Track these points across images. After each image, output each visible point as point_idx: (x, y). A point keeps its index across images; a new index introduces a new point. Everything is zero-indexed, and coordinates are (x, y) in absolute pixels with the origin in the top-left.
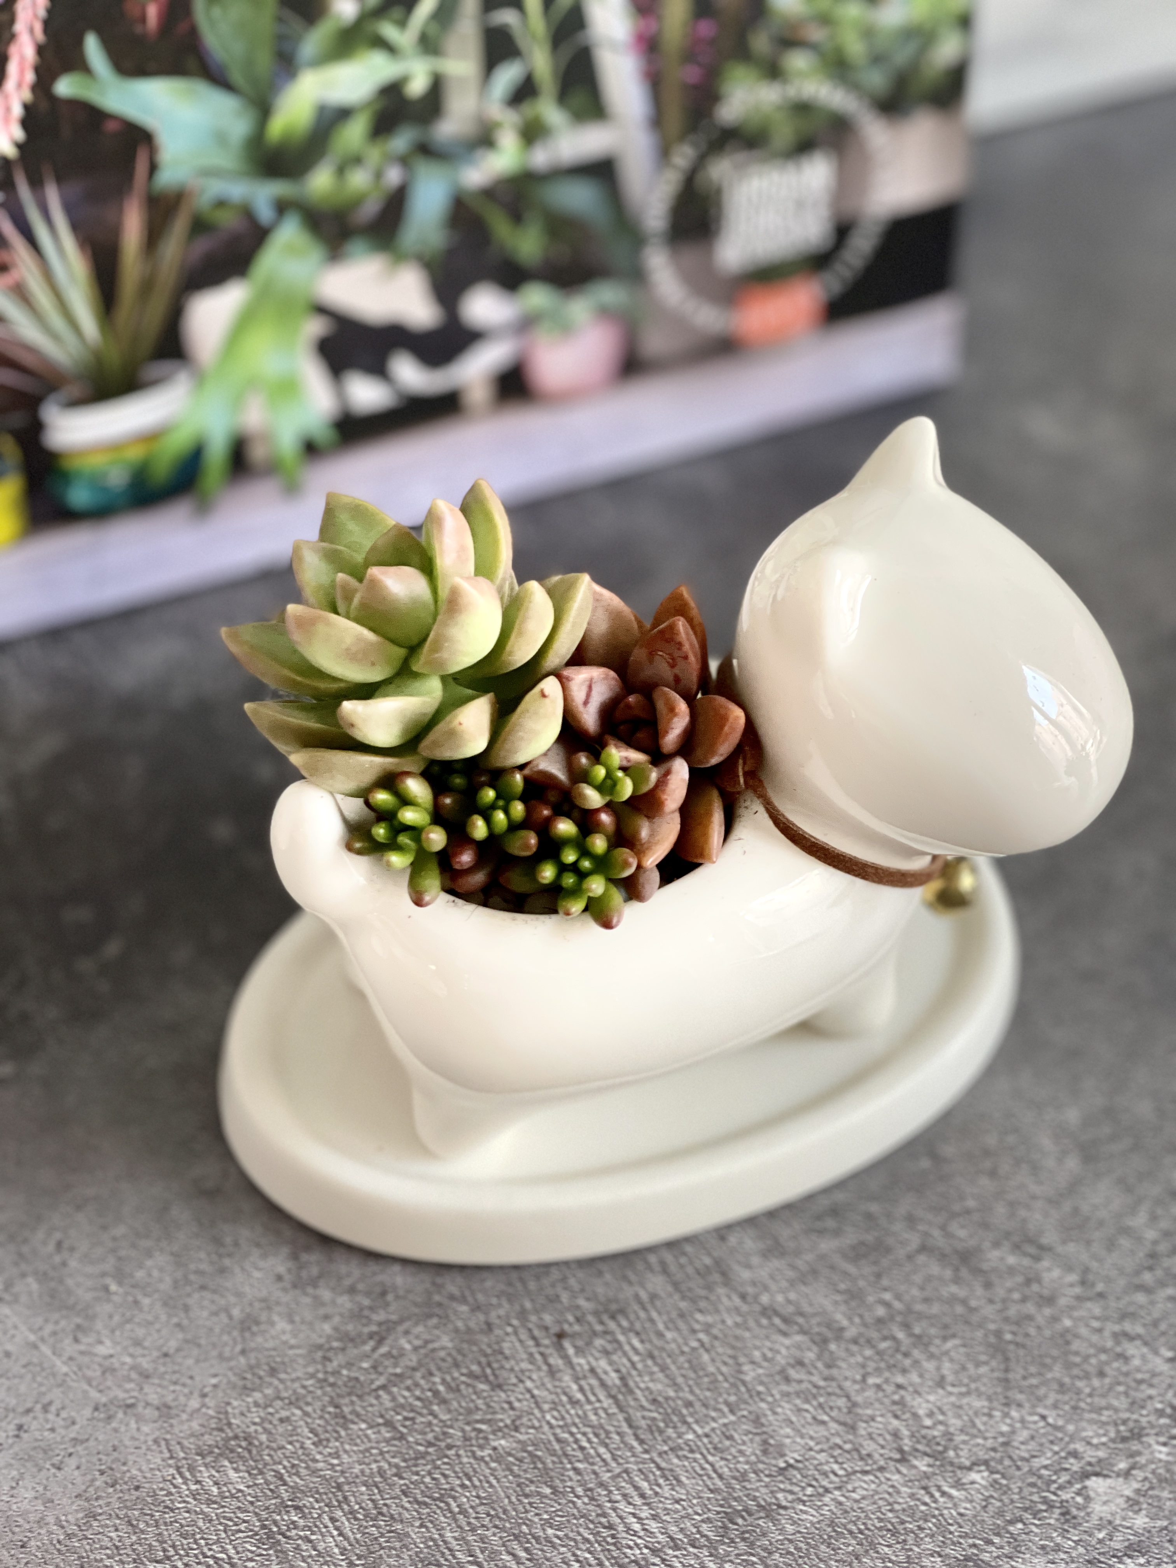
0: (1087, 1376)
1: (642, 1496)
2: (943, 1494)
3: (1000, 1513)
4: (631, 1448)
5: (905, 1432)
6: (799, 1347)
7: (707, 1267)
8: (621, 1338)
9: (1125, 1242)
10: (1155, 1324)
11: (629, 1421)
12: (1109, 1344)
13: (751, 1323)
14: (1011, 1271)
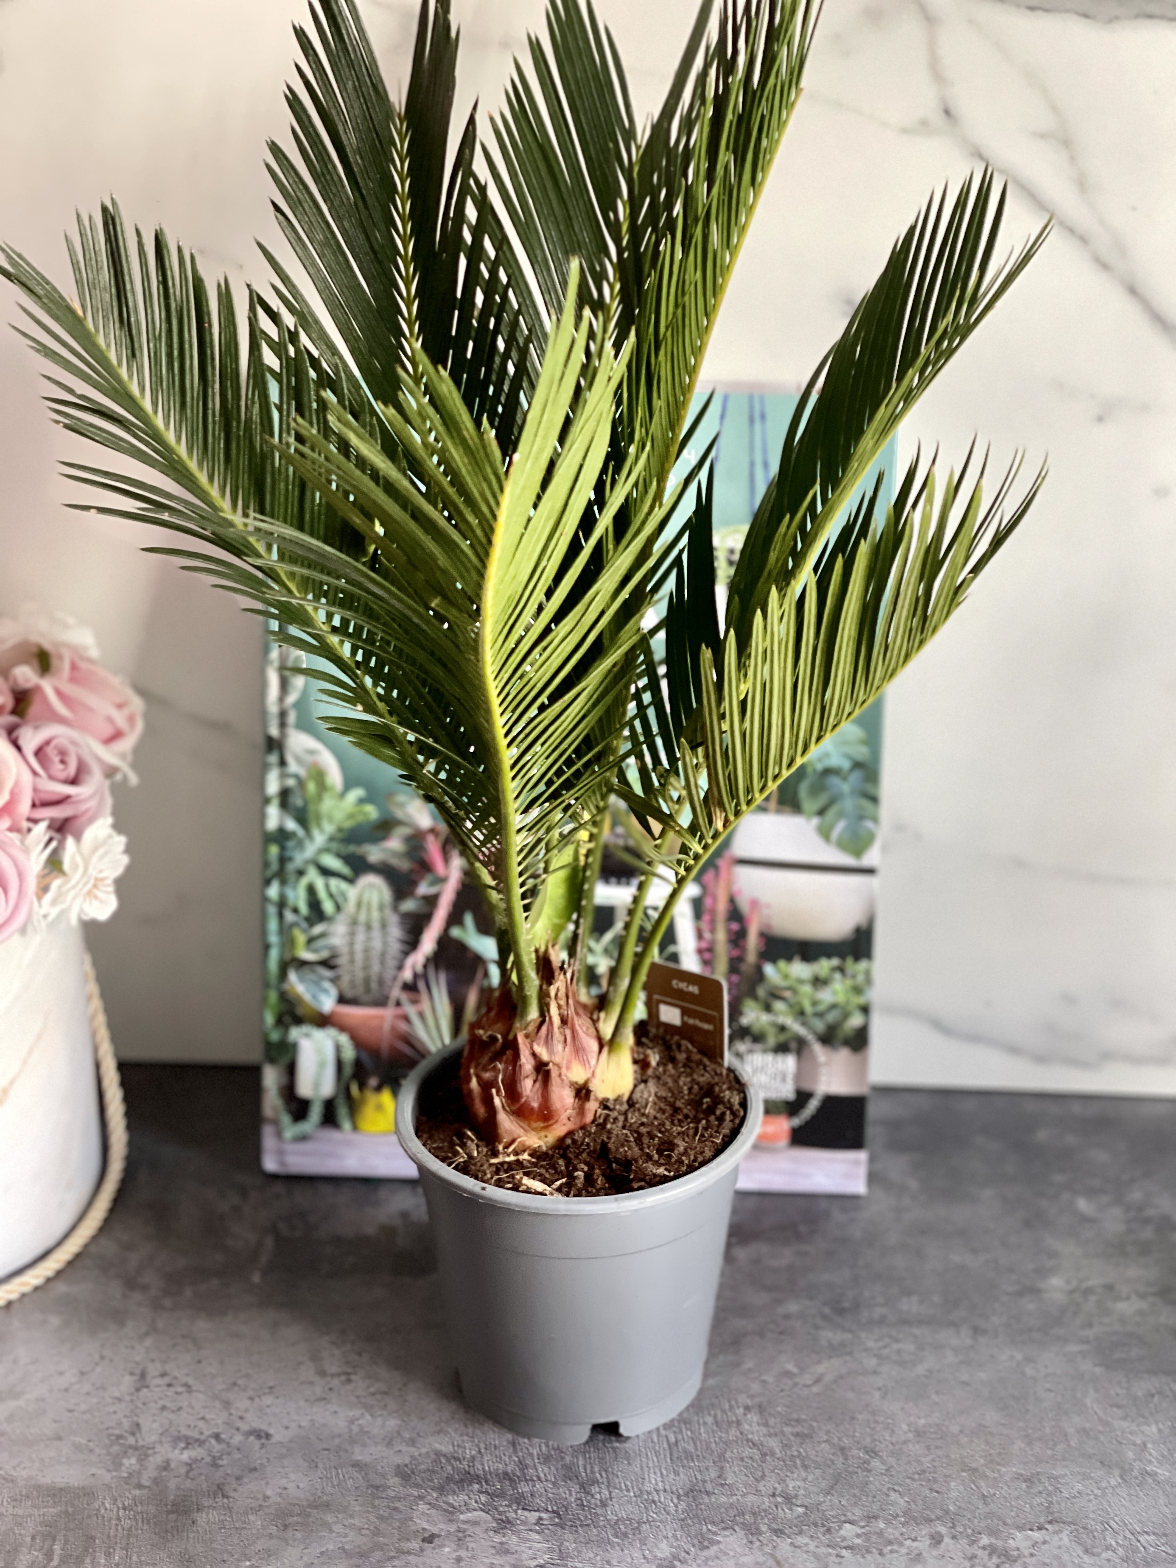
0: (867, 1496)
1: (662, 1474)
2: (783, 1510)
3: (802, 1522)
4: (666, 1462)
5: (779, 1489)
6: (754, 1454)
7: (733, 1422)
8: (684, 1430)
9: (914, 1464)
10: (909, 1490)
11: (671, 1454)
12: (884, 1490)
13: (739, 1441)
14: (859, 1458)
